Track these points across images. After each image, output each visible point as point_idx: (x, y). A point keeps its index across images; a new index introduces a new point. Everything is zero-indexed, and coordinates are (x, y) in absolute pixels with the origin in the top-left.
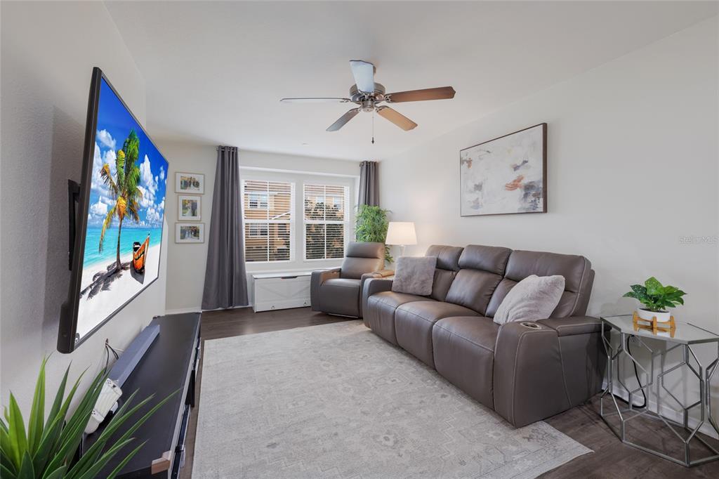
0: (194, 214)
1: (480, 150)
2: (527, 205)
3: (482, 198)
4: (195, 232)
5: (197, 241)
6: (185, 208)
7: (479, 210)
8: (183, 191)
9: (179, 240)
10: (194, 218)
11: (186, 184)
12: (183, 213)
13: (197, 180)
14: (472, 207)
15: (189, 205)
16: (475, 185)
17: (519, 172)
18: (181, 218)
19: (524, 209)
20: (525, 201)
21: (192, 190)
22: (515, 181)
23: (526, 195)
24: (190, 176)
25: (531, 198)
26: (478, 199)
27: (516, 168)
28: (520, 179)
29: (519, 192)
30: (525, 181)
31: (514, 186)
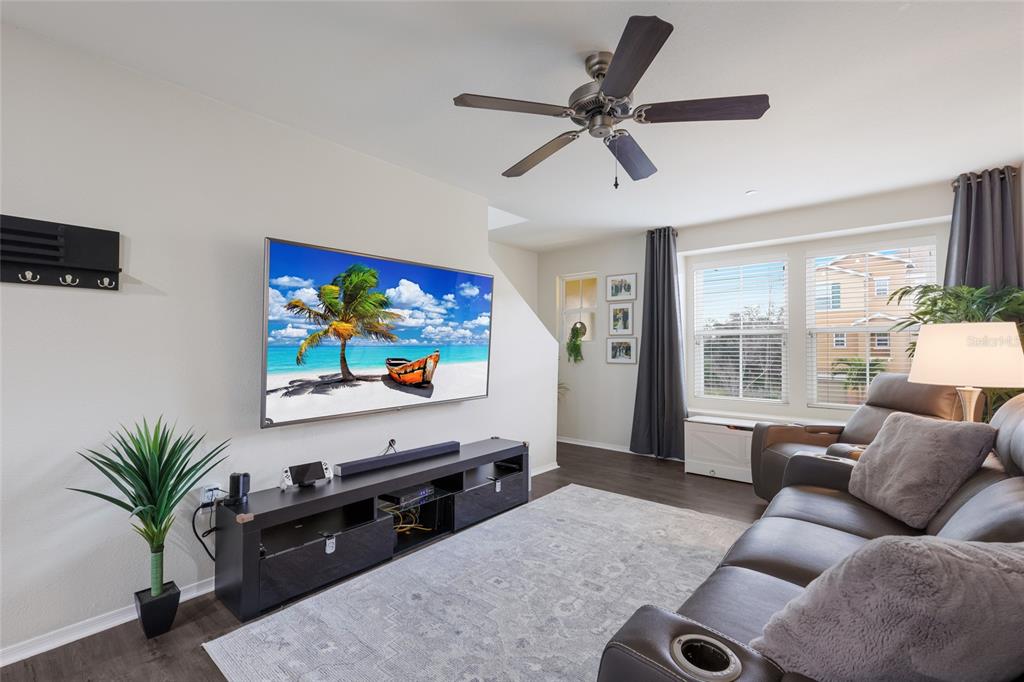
0: (625, 327)
4: (628, 350)
5: (627, 361)
6: (616, 319)
8: (614, 298)
9: (610, 360)
10: (626, 332)
11: (617, 290)
12: (615, 326)
13: (628, 282)
15: (620, 315)
18: (613, 332)
21: (623, 295)
24: (619, 278)
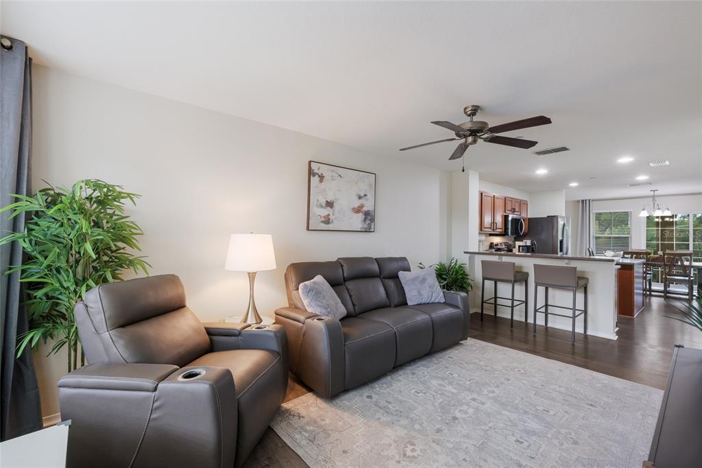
1: (333, 171)
2: (366, 226)
3: (333, 215)
7: (330, 225)
14: (322, 222)
16: (327, 202)
17: (362, 201)
19: (364, 228)
20: (365, 223)
22: (359, 207)
23: (365, 219)
25: (368, 222)
26: (329, 215)
27: (360, 198)
28: (362, 206)
29: (361, 216)
30: (365, 209)
31: (357, 210)
